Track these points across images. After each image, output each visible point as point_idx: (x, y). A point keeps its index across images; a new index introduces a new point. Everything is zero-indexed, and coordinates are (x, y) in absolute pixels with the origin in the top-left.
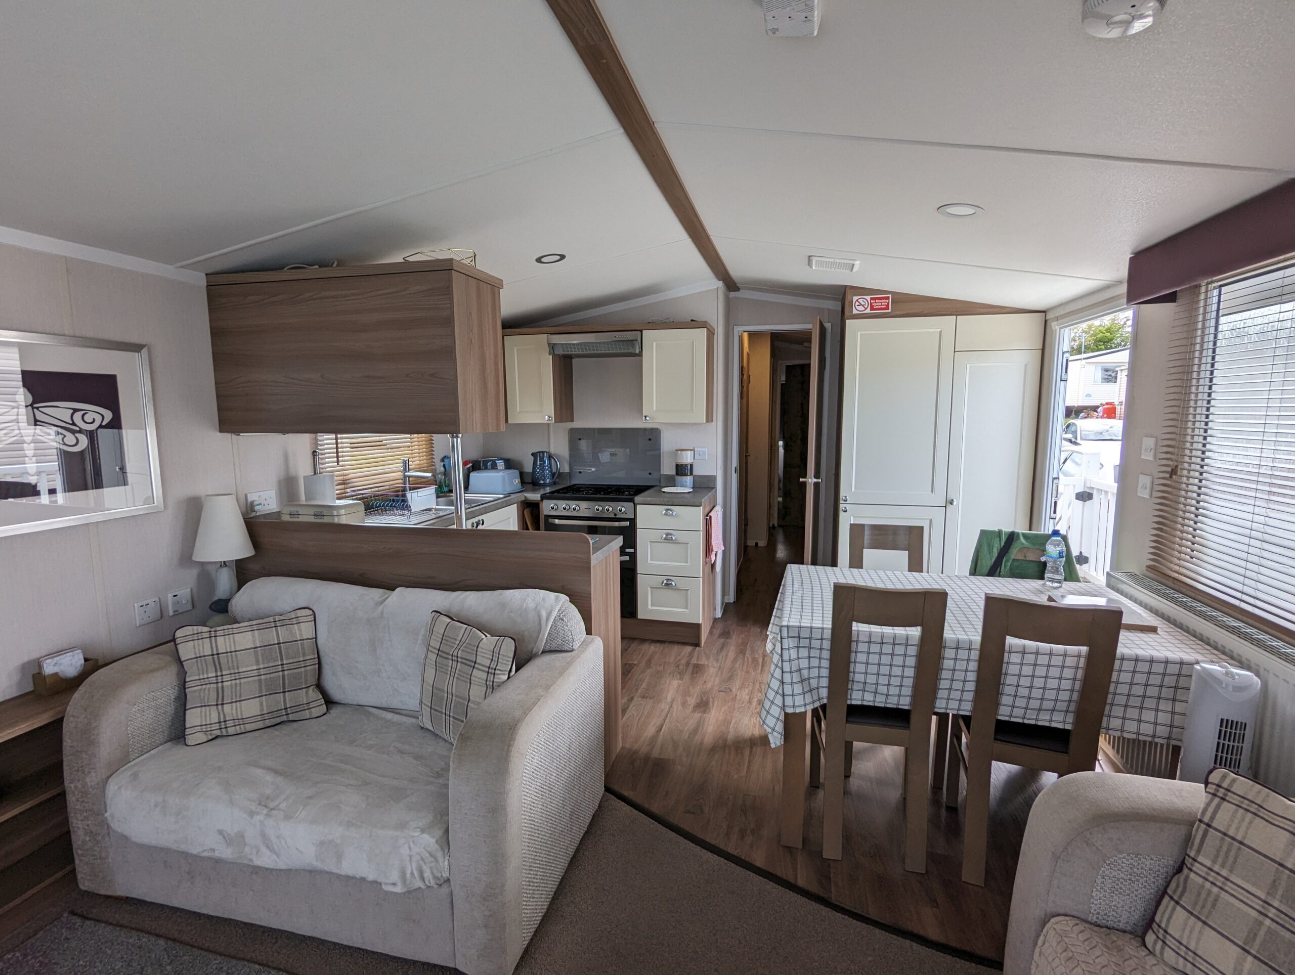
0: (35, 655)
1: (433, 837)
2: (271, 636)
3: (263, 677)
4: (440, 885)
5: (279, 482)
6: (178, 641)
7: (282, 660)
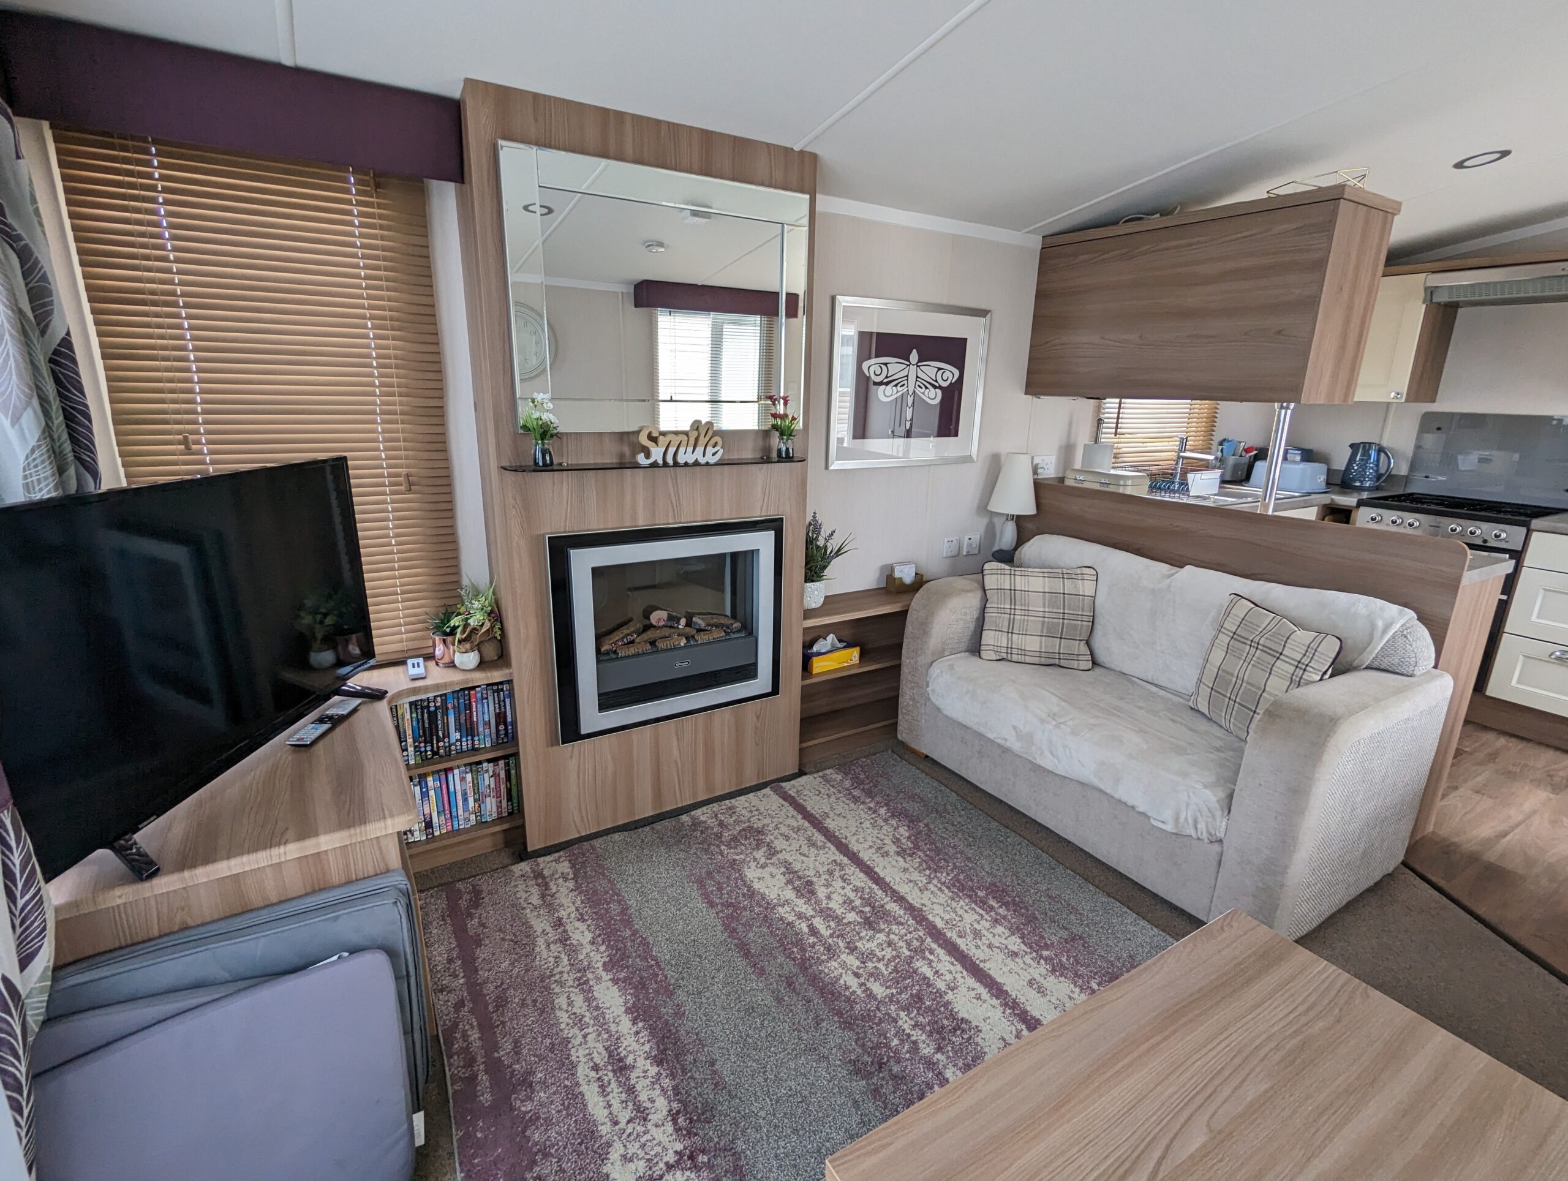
0: (889, 562)
1: (1215, 796)
2: (1058, 585)
3: (1046, 619)
4: (1211, 842)
5: (1061, 447)
6: (985, 572)
7: (1064, 609)
